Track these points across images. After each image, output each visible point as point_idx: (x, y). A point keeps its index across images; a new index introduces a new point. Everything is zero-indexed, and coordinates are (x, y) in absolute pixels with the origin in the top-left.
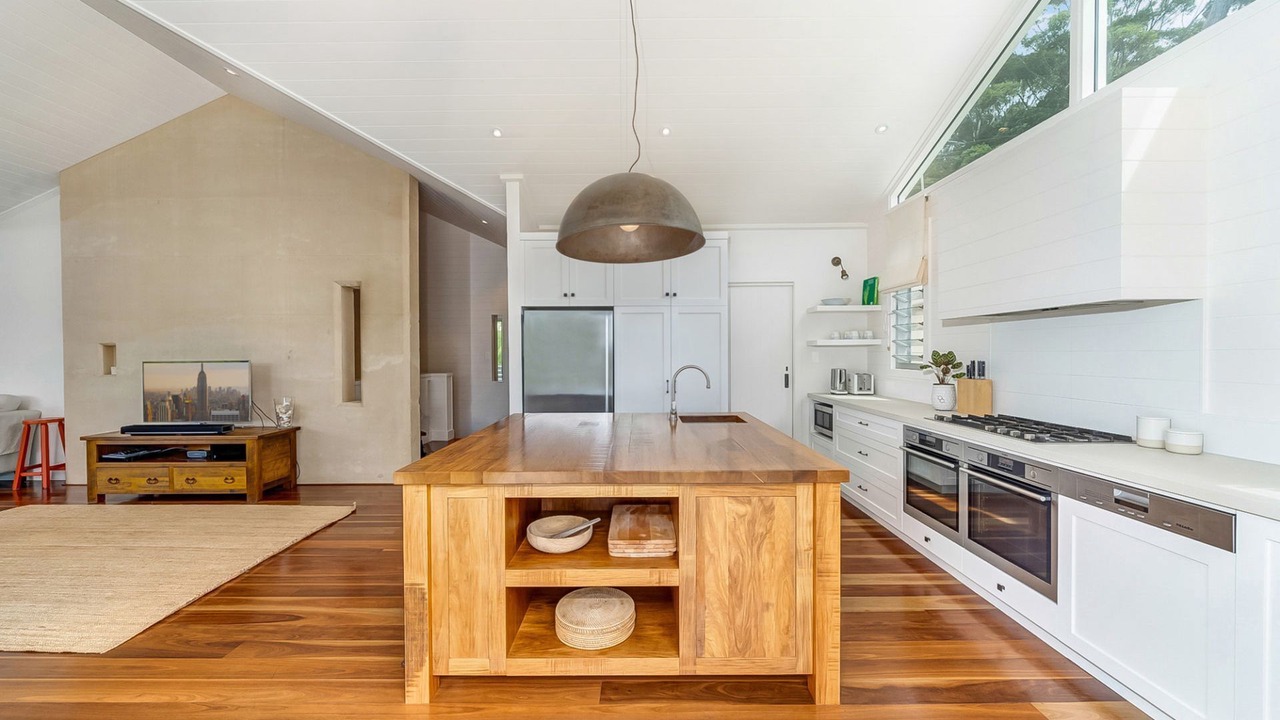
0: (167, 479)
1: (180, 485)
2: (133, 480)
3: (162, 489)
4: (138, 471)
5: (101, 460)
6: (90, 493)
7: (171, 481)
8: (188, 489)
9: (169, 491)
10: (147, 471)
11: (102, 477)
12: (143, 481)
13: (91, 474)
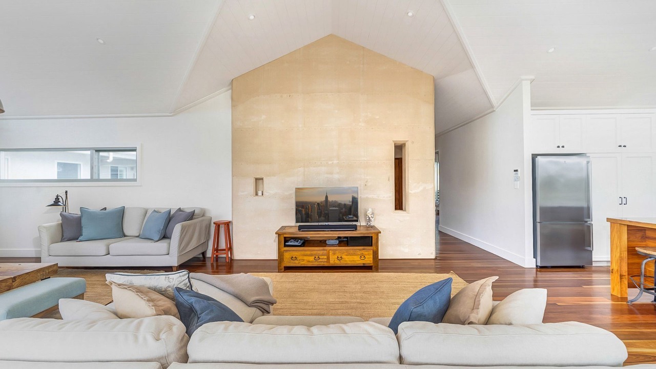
0: (326, 257)
1: (334, 261)
2: (305, 258)
3: (322, 263)
4: (309, 253)
5: (285, 246)
6: (279, 266)
7: (328, 258)
8: (338, 263)
9: (326, 264)
10: (315, 252)
11: (287, 256)
12: (312, 258)
13: (280, 254)
